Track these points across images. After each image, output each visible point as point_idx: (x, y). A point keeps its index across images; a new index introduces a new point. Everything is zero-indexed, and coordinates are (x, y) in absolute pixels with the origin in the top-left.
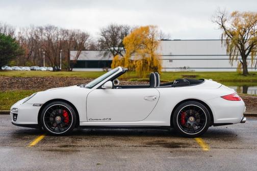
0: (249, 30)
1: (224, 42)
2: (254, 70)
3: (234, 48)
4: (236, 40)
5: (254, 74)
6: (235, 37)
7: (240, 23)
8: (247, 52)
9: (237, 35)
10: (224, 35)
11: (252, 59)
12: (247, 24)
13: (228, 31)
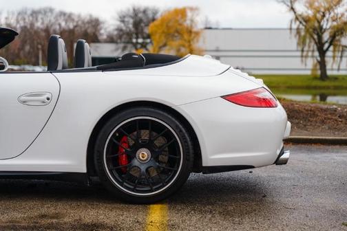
0: (330, 14)
1: (294, 32)
2: (335, 73)
3: (308, 41)
4: (311, 28)
5: (335, 78)
6: (310, 24)
7: (316, 4)
8: (326, 46)
9: (312, 22)
10: (293, 22)
11: (334, 57)
12: (327, 6)
13: (300, 15)
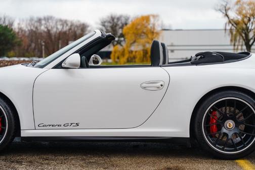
0: (254, 19)
1: (228, 32)
3: (238, 38)
4: (240, 29)
6: (239, 26)
7: (244, 12)
8: (251, 41)
10: (227, 25)
12: (251, 13)
13: (232, 20)
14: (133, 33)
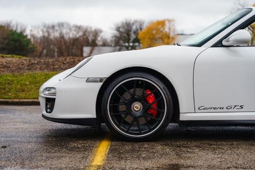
14: (149, 38)
